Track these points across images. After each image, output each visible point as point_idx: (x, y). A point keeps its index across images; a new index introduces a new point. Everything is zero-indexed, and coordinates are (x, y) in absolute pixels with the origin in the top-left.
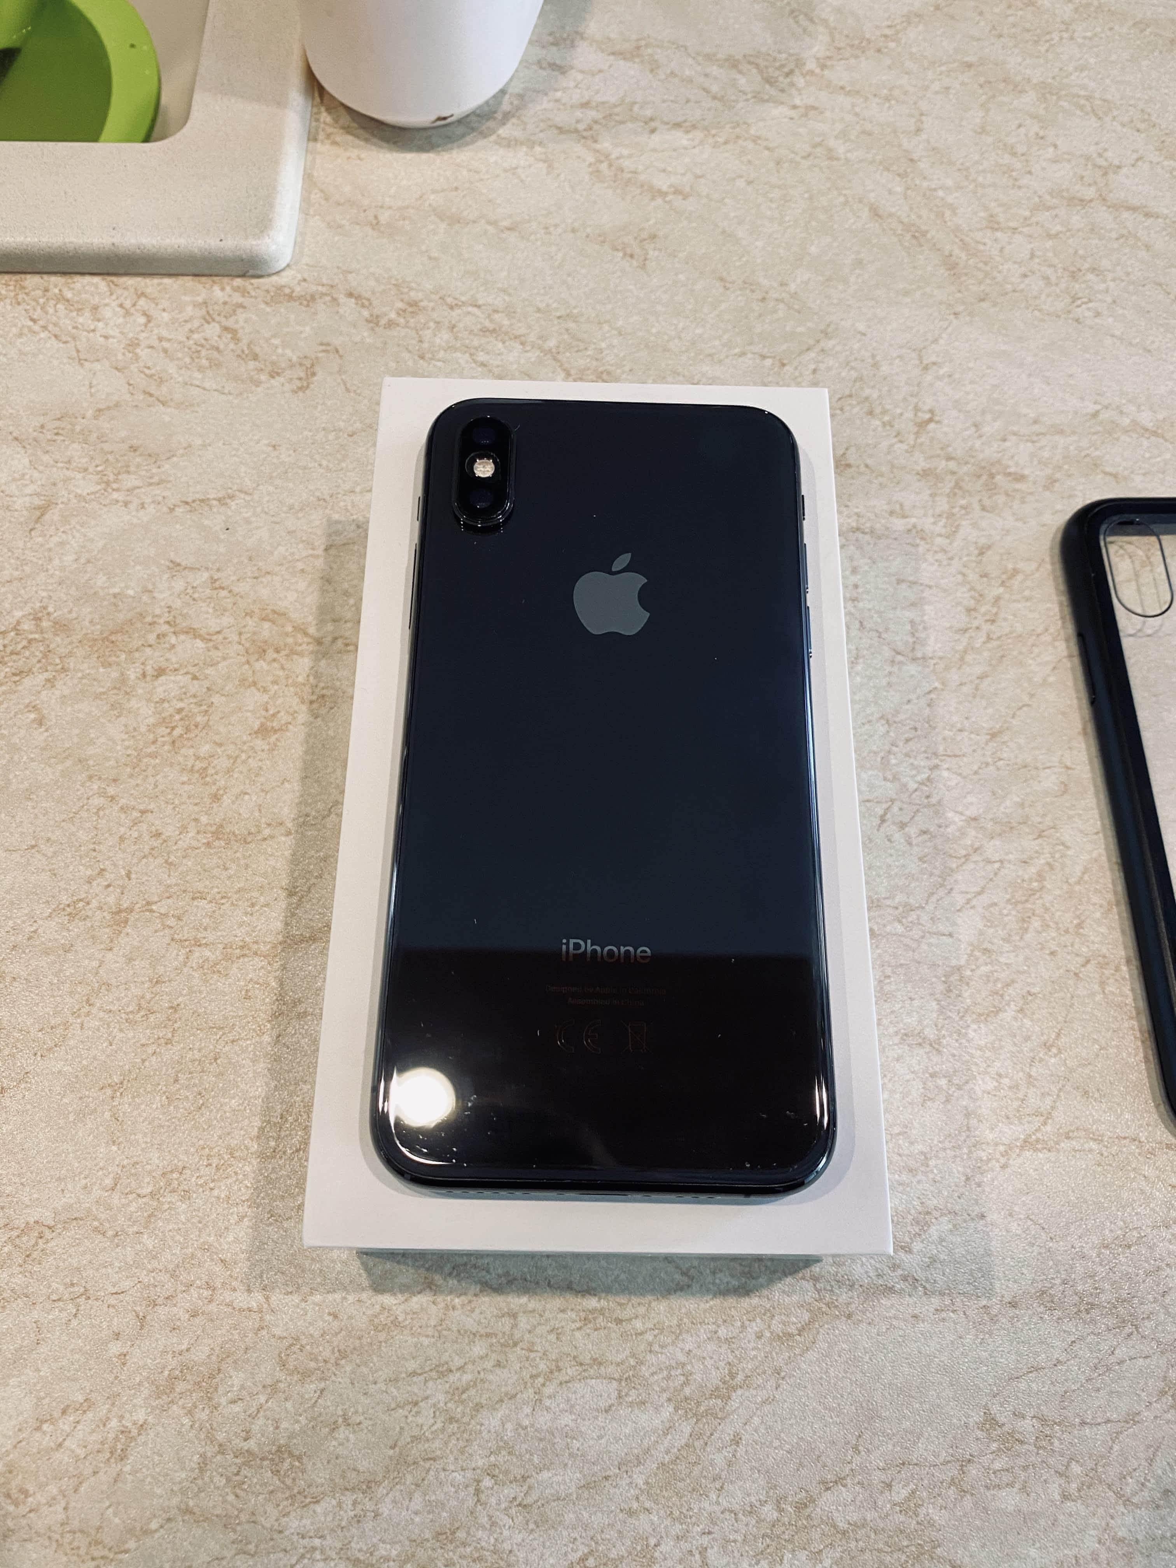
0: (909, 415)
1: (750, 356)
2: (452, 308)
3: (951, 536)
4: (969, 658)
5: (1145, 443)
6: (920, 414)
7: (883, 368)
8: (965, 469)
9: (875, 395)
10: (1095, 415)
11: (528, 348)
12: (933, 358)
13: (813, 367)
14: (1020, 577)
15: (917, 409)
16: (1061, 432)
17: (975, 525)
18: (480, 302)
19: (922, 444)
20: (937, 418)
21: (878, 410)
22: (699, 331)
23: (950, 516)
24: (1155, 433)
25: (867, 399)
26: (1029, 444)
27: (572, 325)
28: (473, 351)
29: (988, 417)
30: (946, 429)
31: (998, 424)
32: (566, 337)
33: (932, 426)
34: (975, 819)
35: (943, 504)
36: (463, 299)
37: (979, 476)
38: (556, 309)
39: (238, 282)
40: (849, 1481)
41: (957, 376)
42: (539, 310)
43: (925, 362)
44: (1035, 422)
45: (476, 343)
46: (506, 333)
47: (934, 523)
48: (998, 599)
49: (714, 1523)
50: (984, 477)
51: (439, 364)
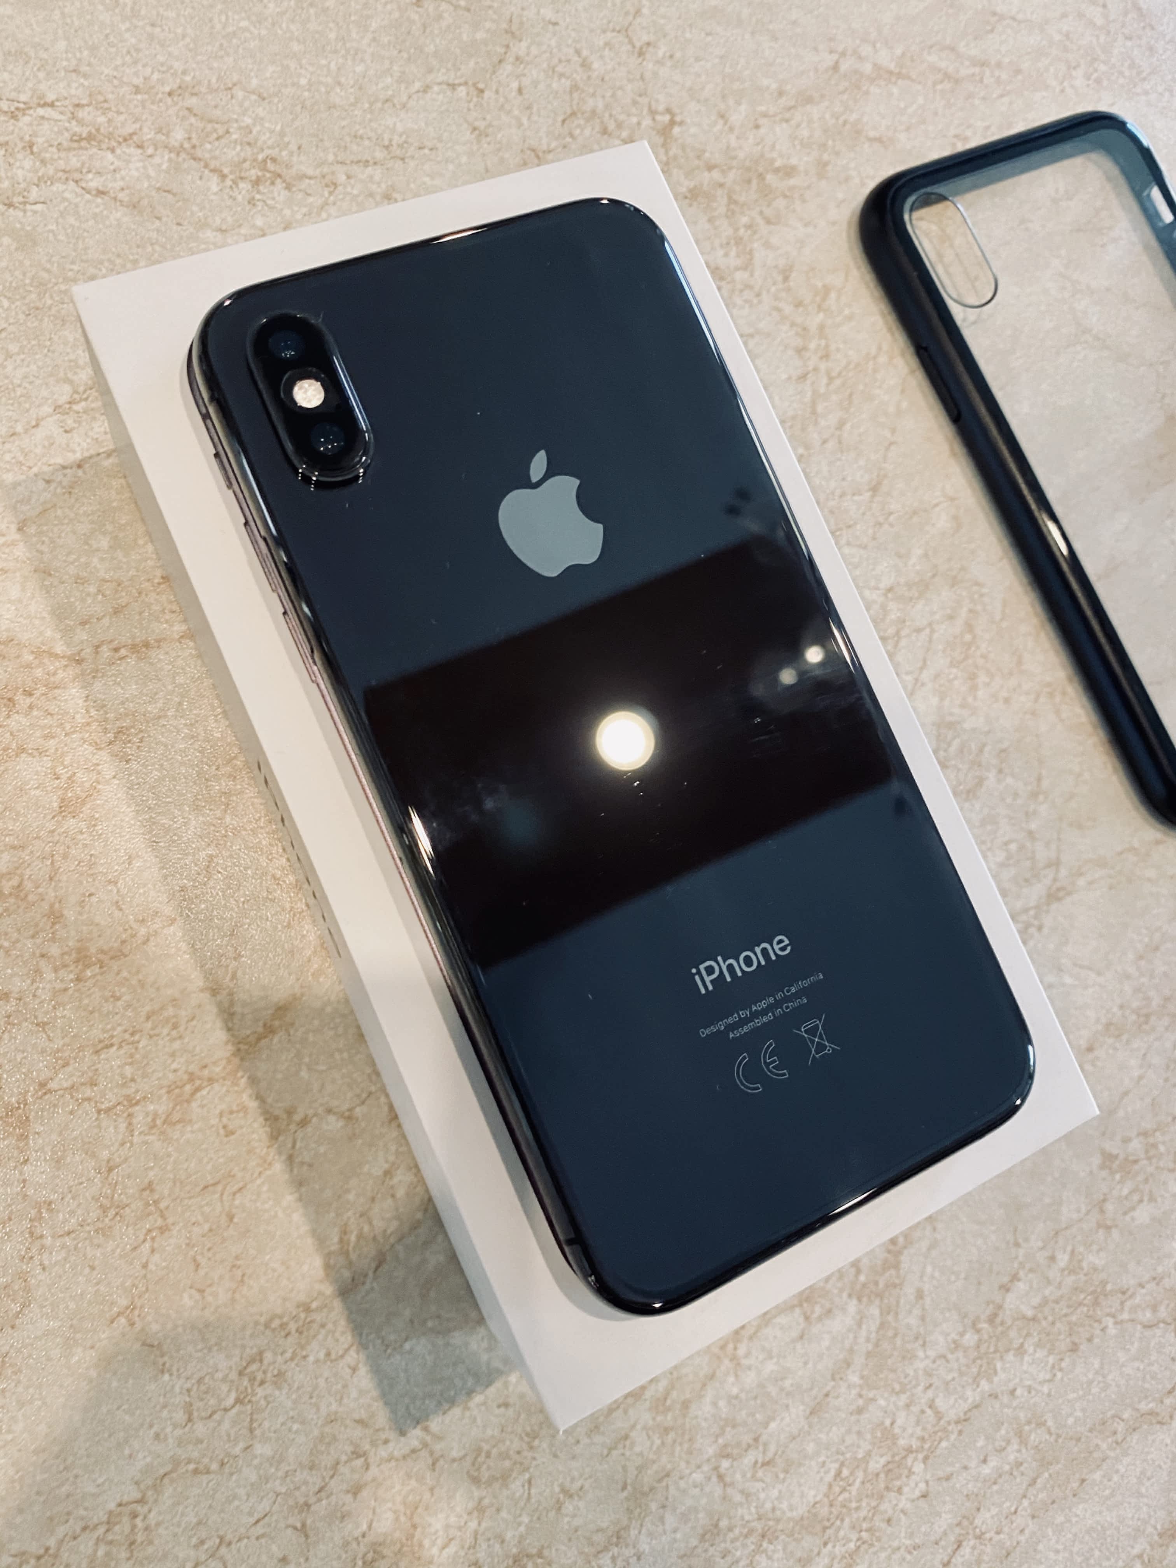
0: (647, 122)
1: (436, 88)
2: (14, 117)
3: (747, 266)
4: (820, 409)
5: (895, 90)
6: (659, 118)
7: (595, 66)
8: (732, 175)
9: (600, 105)
10: (836, 67)
11: (150, 151)
12: (645, 38)
13: (515, 85)
14: (833, 295)
15: (653, 113)
16: (809, 100)
17: (767, 245)
18: (50, 97)
19: (675, 158)
20: (678, 119)
21: (612, 126)
22: (359, 69)
23: (739, 241)
24: (899, 75)
25: (594, 112)
26: (784, 125)
27: (193, 101)
28: (77, 176)
29: (731, 102)
30: (693, 130)
31: (743, 108)
32: (193, 120)
33: (676, 130)
35: (727, 231)
36: (23, 98)
37: (749, 181)
38: (162, 82)
40: (1021, 1274)
41: (678, 55)
42: (137, 90)
43: (638, 45)
44: (781, 94)
45: (74, 162)
46: (110, 136)
47: (726, 255)
48: (822, 327)
49: (930, 1375)
50: (754, 182)
51: (39, 207)
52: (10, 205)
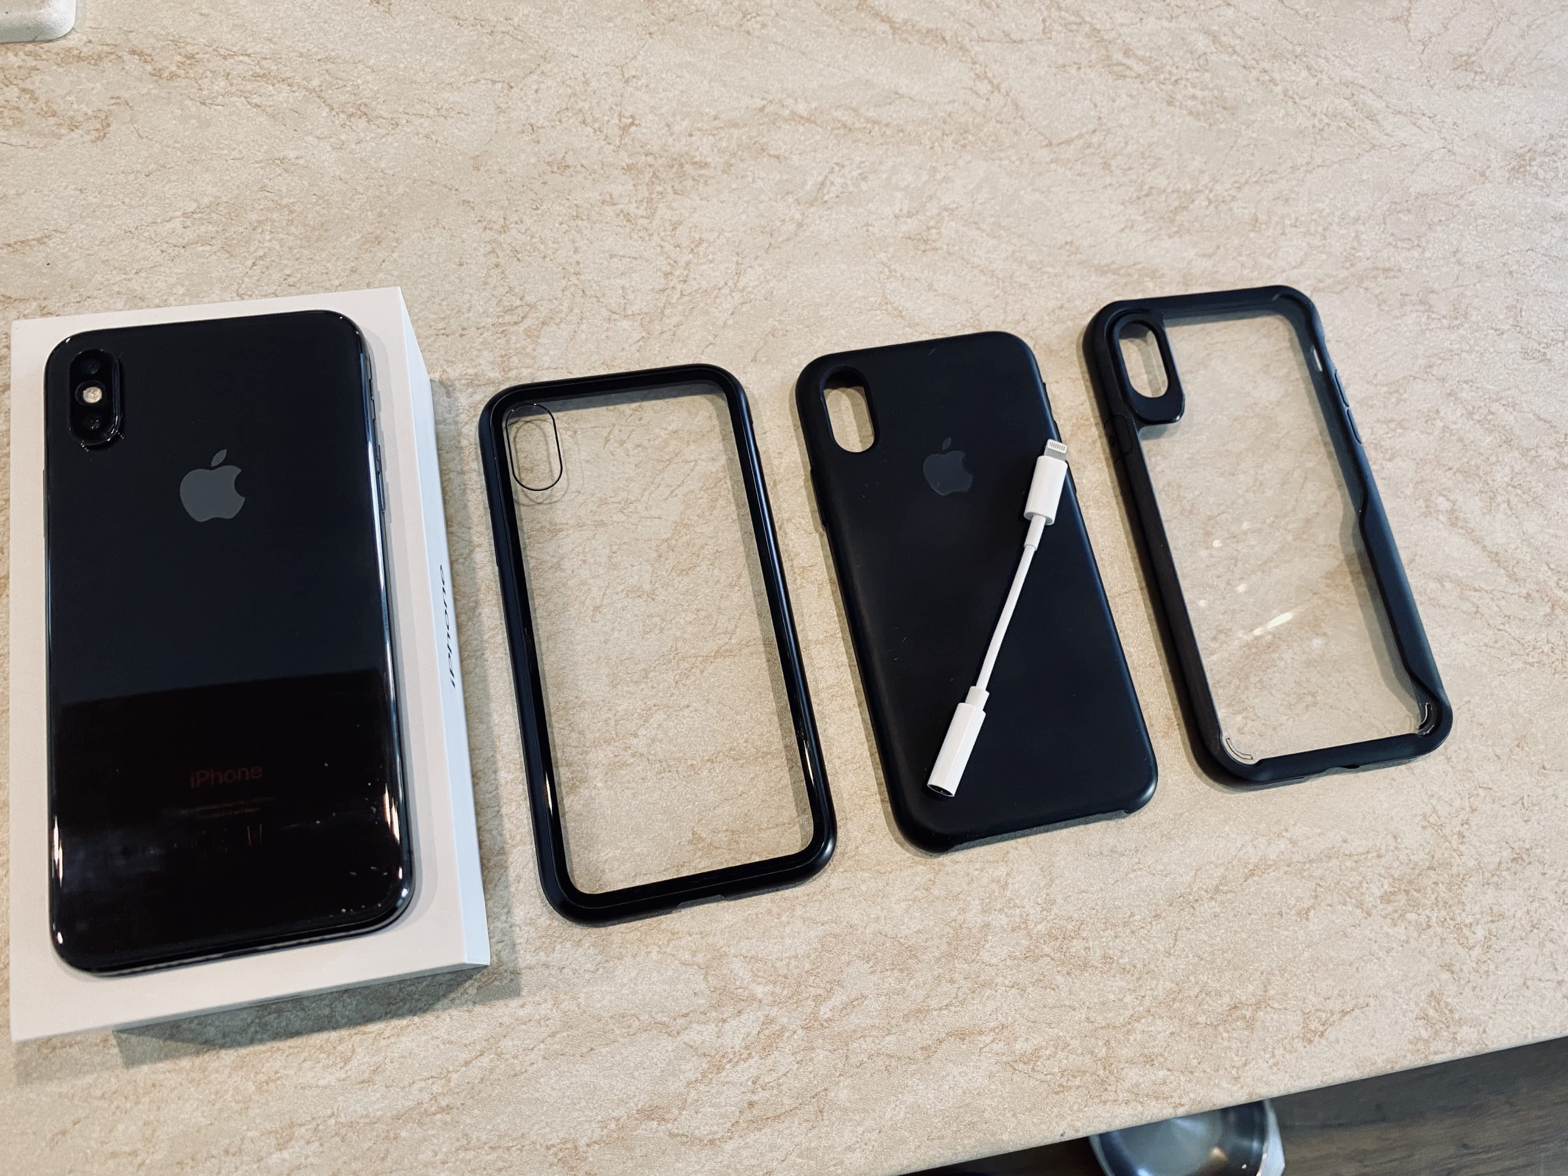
0: (615, 121)
1: (483, 82)
2: (225, 58)
3: (650, 217)
4: (667, 312)
5: (801, 129)
6: (623, 120)
7: (593, 84)
8: (660, 161)
9: (587, 107)
10: (762, 109)
11: (295, 88)
12: (633, 73)
13: (535, 87)
14: (705, 245)
15: (621, 116)
16: (735, 125)
17: (669, 207)
18: (250, 51)
19: (625, 144)
20: (637, 122)
21: (589, 120)
22: (440, 64)
23: (650, 201)
24: (808, 120)
25: (581, 110)
26: (711, 137)
27: (330, 66)
28: (247, 95)
29: (678, 118)
30: (644, 130)
31: (684, 124)
32: (327, 77)
33: (633, 128)
34: (675, 432)
35: (644, 192)
36: (235, 49)
37: (673, 166)
38: (317, 53)
39: (30, 47)
41: (652, 86)
42: (301, 55)
43: (626, 76)
44: (715, 118)
45: (249, 87)
46: (275, 77)
47: (637, 207)
48: (688, 263)
50: (676, 166)
51: (219, 107)
52: (204, 104)
